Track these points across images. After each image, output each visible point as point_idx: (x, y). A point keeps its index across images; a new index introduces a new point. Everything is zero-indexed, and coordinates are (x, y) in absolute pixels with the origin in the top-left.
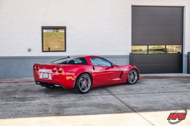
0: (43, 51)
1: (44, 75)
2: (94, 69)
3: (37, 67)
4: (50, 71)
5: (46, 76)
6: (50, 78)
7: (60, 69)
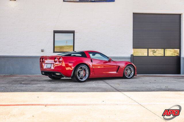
0: (54, 52)
1: (48, 65)
2: (92, 62)
3: (43, 59)
4: (52, 61)
5: (49, 66)
6: (53, 68)
7: (61, 60)
